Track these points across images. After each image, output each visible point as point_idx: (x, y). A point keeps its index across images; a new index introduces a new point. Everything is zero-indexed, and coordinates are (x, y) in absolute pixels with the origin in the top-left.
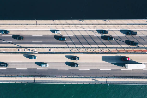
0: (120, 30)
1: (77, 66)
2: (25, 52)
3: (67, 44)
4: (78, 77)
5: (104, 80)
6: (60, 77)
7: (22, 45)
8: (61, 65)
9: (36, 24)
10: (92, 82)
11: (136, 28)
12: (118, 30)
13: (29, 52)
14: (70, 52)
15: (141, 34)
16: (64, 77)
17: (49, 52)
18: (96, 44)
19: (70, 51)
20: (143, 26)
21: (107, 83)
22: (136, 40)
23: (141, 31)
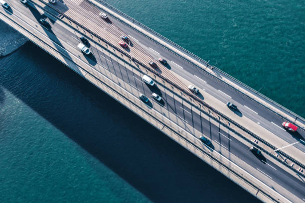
0: (152, 107)
1: (229, 103)
2: (294, 164)
3: (229, 135)
4: (238, 90)
5: (209, 70)
6: (260, 104)
7: (294, 174)
8: (251, 115)
9: (258, 191)
10: (225, 76)
11: (133, 99)
12: (155, 109)
13: (287, 159)
14: (231, 123)
15: (133, 88)
16: (255, 101)
17: (258, 141)
18: (192, 111)
19: (229, 124)
20: (123, 95)
21: (208, 65)
22: (144, 86)
23: (130, 91)
